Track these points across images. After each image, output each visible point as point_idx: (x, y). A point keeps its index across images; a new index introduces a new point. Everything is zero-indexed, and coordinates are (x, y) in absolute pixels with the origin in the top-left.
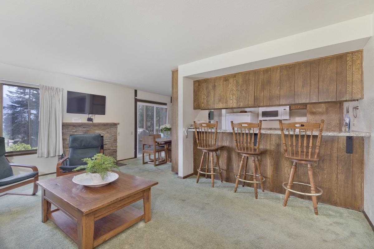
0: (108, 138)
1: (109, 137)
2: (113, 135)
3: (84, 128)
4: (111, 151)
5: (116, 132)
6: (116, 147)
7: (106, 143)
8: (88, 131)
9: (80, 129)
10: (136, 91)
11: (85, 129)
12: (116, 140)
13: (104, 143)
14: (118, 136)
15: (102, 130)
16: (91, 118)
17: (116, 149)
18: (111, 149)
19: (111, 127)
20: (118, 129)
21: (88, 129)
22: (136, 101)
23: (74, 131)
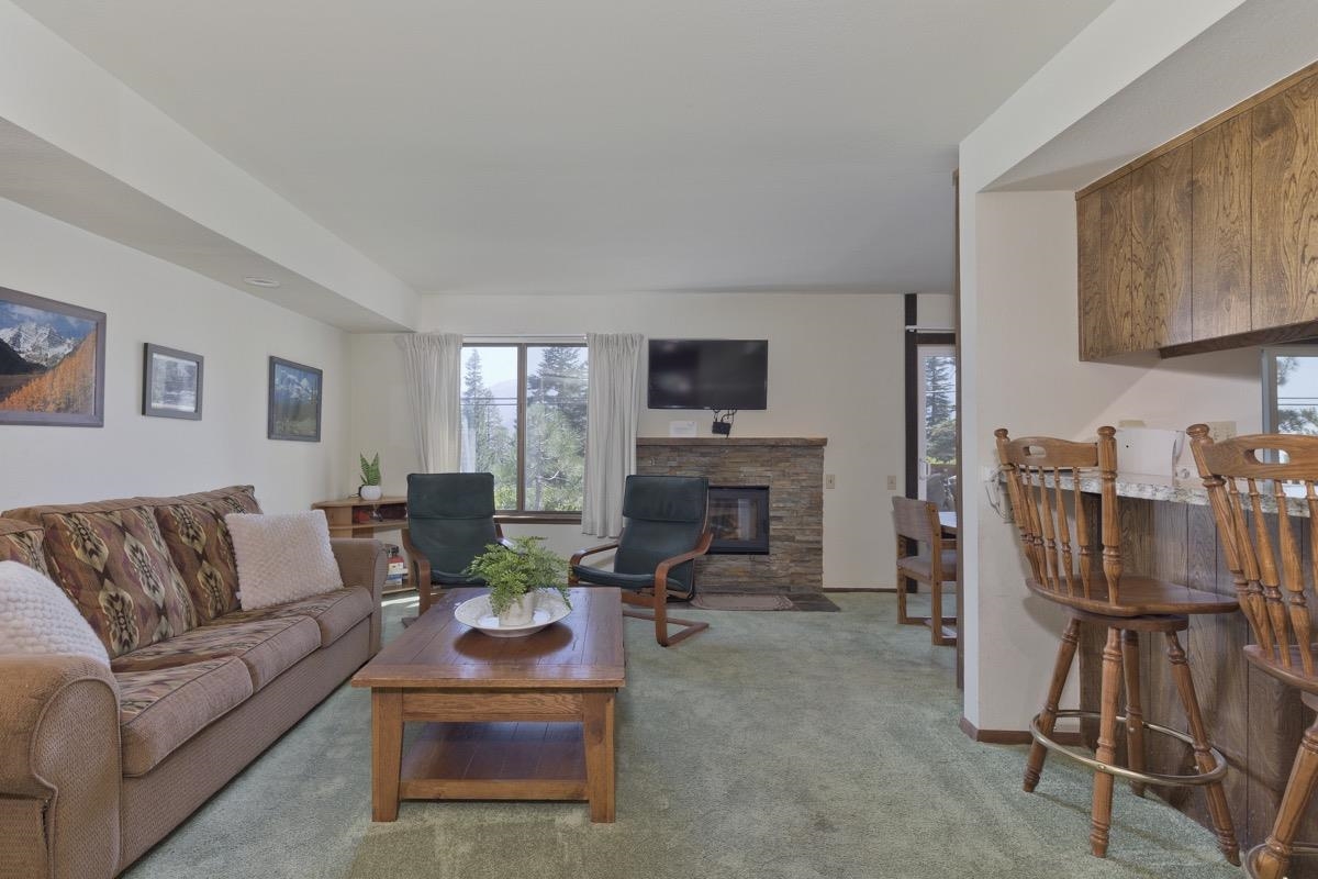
0: (784, 496)
1: (789, 494)
2: (804, 484)
3: (703, 455)
4: (798, 545)
5: (819, 476)
6: (820, 533)
7: (778, 514)
8: (715, 466)
9: (693, 458)
10: (911, 302)
11: (706, 460)
12: (816, 506)
13: (771, 514)
14: (825, 490)
15: (762, 466)
16: (725, 421)
17: (820, 542)
18: (797, 538)
19: (797, 456)
20: (825, 462)
21: (716, 460)
22: (913, 341)
23: (674, 464)
